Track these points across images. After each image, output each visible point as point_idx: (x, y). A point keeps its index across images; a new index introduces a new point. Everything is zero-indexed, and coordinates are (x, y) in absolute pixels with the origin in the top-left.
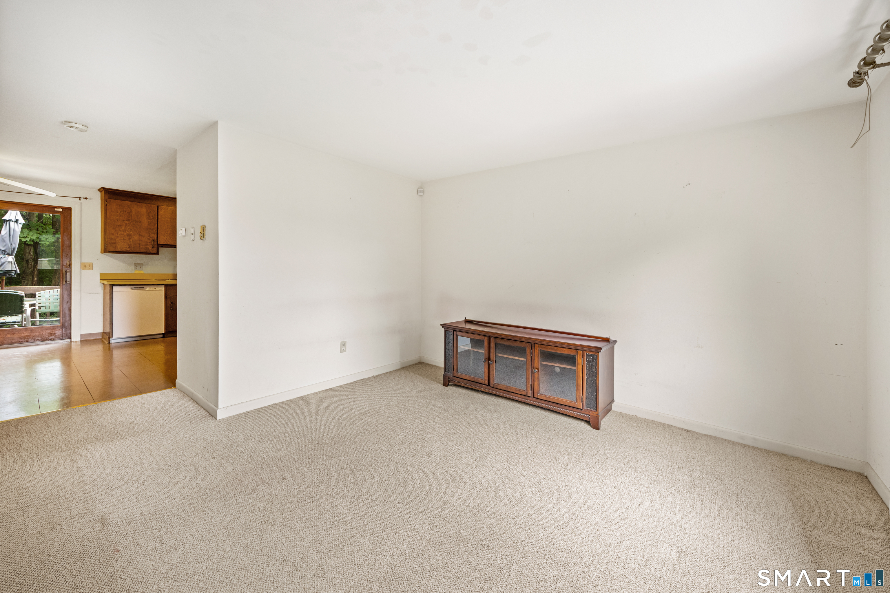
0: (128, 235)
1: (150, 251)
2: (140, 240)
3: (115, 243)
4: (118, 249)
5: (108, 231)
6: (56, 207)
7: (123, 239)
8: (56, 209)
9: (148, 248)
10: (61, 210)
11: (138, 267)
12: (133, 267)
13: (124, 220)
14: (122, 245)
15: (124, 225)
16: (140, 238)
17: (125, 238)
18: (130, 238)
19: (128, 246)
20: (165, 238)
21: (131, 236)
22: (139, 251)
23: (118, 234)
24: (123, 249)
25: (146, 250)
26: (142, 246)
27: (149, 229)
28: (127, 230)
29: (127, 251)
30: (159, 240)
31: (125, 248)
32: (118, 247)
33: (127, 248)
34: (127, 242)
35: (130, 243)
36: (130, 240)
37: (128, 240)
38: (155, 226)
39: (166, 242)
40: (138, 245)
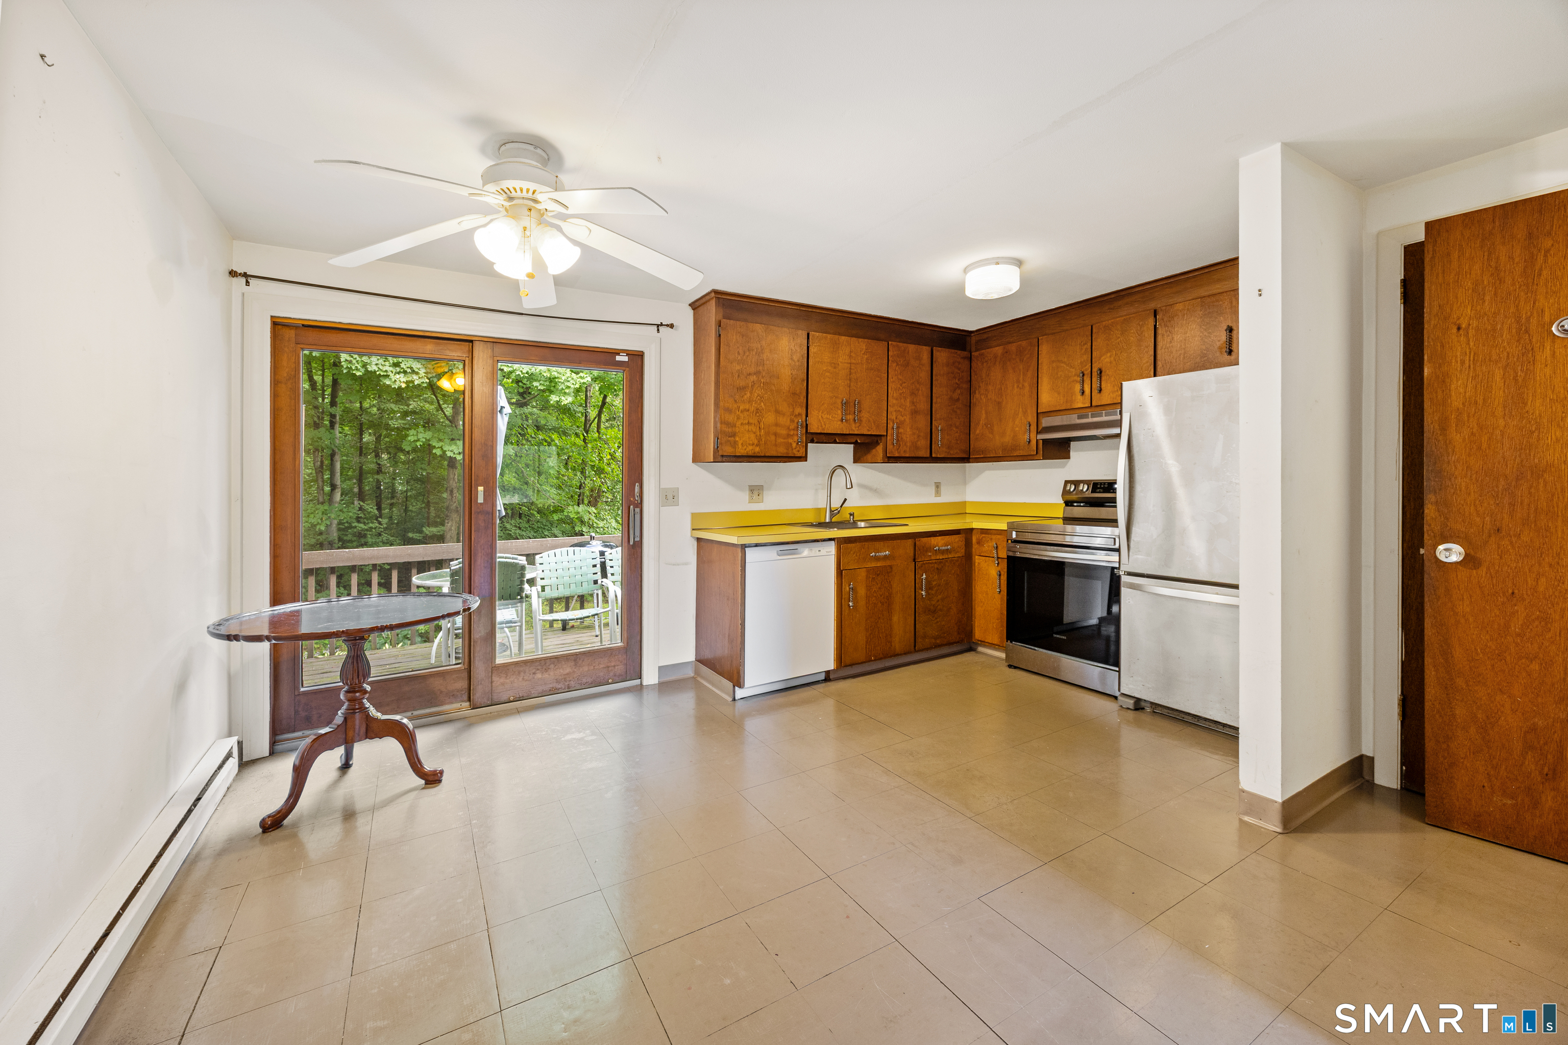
0: (757, 410)
1: (795, 451)
2: (777, 425)
3: (734, 435)
4: (741, 451)
5: (721, 404)
6: (617, 352)
7: (748, 423)
8: (618, 358)
9: (791, 444)
10: (626, 359)
11: (756, 493)
12: (745, 495)
13: (750, 374)
14: (746, 442)
15: (750, 385)
16: (778, 418)
17: (751, 421)
18: (760, 420)
19: (756, 442)
20: (820, 417)
21: (761, 414)
22: (774, 454)
23: (740, 410)
24: (747, 449)
25: (788, 449)
26: (780, 440)
27: (792, 393)
28: (755, 399)
29: (755, 453)
30: (810, 424)
31: (751, 448)
32: (740, 444)
33: (754, 446)
34: (754, 430)
35: (760, 432)
36: (761, 425)
37: (756, 424)
38: (803, 385)
39: (822, 426)
40: (773, 438)
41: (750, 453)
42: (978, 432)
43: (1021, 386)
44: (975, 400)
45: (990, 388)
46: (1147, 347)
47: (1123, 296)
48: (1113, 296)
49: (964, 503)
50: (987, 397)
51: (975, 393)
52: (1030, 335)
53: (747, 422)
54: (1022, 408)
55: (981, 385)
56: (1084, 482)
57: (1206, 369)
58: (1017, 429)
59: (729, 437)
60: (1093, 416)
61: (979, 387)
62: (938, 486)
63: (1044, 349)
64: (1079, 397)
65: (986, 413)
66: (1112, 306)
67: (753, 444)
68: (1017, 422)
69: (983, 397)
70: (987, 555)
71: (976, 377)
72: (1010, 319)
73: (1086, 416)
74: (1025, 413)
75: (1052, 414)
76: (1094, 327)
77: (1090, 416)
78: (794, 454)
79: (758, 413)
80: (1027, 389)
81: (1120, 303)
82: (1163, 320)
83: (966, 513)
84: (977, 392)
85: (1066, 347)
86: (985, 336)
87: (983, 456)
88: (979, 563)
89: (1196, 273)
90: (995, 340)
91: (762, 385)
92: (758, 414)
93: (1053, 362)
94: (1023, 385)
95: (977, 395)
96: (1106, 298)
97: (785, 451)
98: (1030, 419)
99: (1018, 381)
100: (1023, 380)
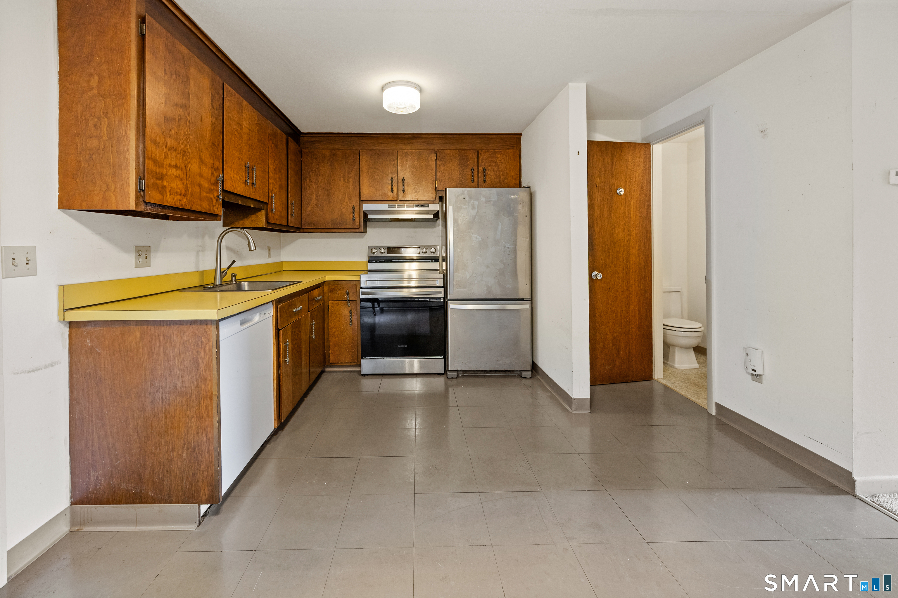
0: (184, 153)
1: (215, 208)
3: (161, 177)
4: (169, 199)
5: (147, 131)
7: (176, 166)
9: (212, 200)
11: (143, 255)
12: (131, 258)
14: (174, 190)
15: (177, 119)
16: (202, 167)
17: (178, 164)
18: (187, 165)
19: (183, 191)
20: (232, 175)
21: (187, 158)
22: (199, 209)
23: (168, 147)
24: (175, 199)
25: (209, 205)
26: (204, 194)
27: (212, 144)
28: (181, 138)
29: (182, 205)
30: (226, 181)
31: (178, 197)
32: (168, 191)
33: (182, 196)
34: (181, 176)
35: (187, 180)
36: (187, 171)
37: (183, 169)
38: (220, 138)
39: (233, 186)
40: (198, 189)
41: (178, 205)
42: (309, 209)
43: (346, 180)
44: (305, 185)
45: (320, 178)
46: (431, 171)
47: (416, 138)
48: (410, 136)
49: (281, 263)
50: (317, 184)
51: (306, 180)
52: (351, 147)
53: (175, 164)
54: (348, 196)
55: (311, 175)
56: (383, 247)
57: (462, 188)
58: (344, 210)
59: (157, 179)
60: (398, 206)
61: (310, 176)
62: (269, 249)
63: (364, 158)
64: (390, 193)
65: (317, 196)
66: (409, 142)
67: (181, 194)
68: (344, 205)
69: (313, 184)
70: (339, 300)
71: (306, 168)
72: (337, 132)
73: (394, 207)
74: (350, 199)
75: (370, 202)
76: (399, 152)
77: (397, 206)
78: (214, 211)
79: (185, 156)
80: (351, 183)
81: (414, 141)
82: (440, 157)
83: (283, 271)
84: (308, 179)
85: (380, 160)
86: (313, 139)
87: (314, 227)
88: (332, 307)
89: (456, 136)
90: (322, 144)
91: (188, 123)
92: (184, 158)
93: (371, 168)
94: (348, 180)
95: (308, 182)
96: (406, 136)
97: (208, 207)
98: (354, 204)
99: (344, 177)
100: (348, 177)
